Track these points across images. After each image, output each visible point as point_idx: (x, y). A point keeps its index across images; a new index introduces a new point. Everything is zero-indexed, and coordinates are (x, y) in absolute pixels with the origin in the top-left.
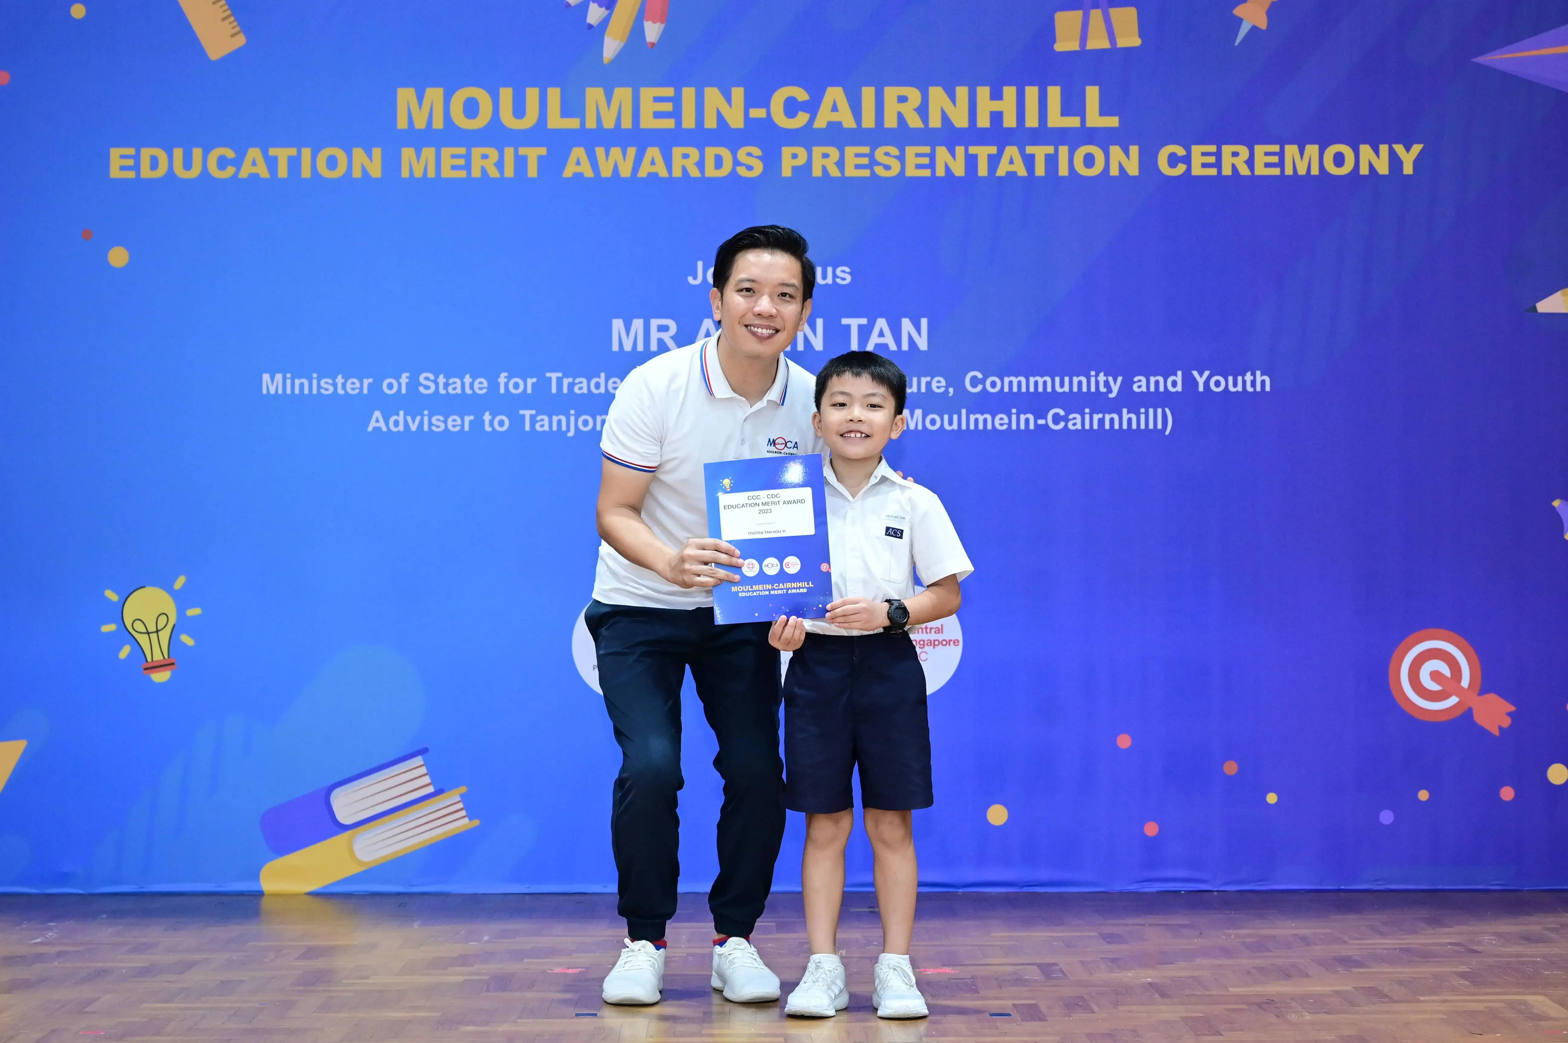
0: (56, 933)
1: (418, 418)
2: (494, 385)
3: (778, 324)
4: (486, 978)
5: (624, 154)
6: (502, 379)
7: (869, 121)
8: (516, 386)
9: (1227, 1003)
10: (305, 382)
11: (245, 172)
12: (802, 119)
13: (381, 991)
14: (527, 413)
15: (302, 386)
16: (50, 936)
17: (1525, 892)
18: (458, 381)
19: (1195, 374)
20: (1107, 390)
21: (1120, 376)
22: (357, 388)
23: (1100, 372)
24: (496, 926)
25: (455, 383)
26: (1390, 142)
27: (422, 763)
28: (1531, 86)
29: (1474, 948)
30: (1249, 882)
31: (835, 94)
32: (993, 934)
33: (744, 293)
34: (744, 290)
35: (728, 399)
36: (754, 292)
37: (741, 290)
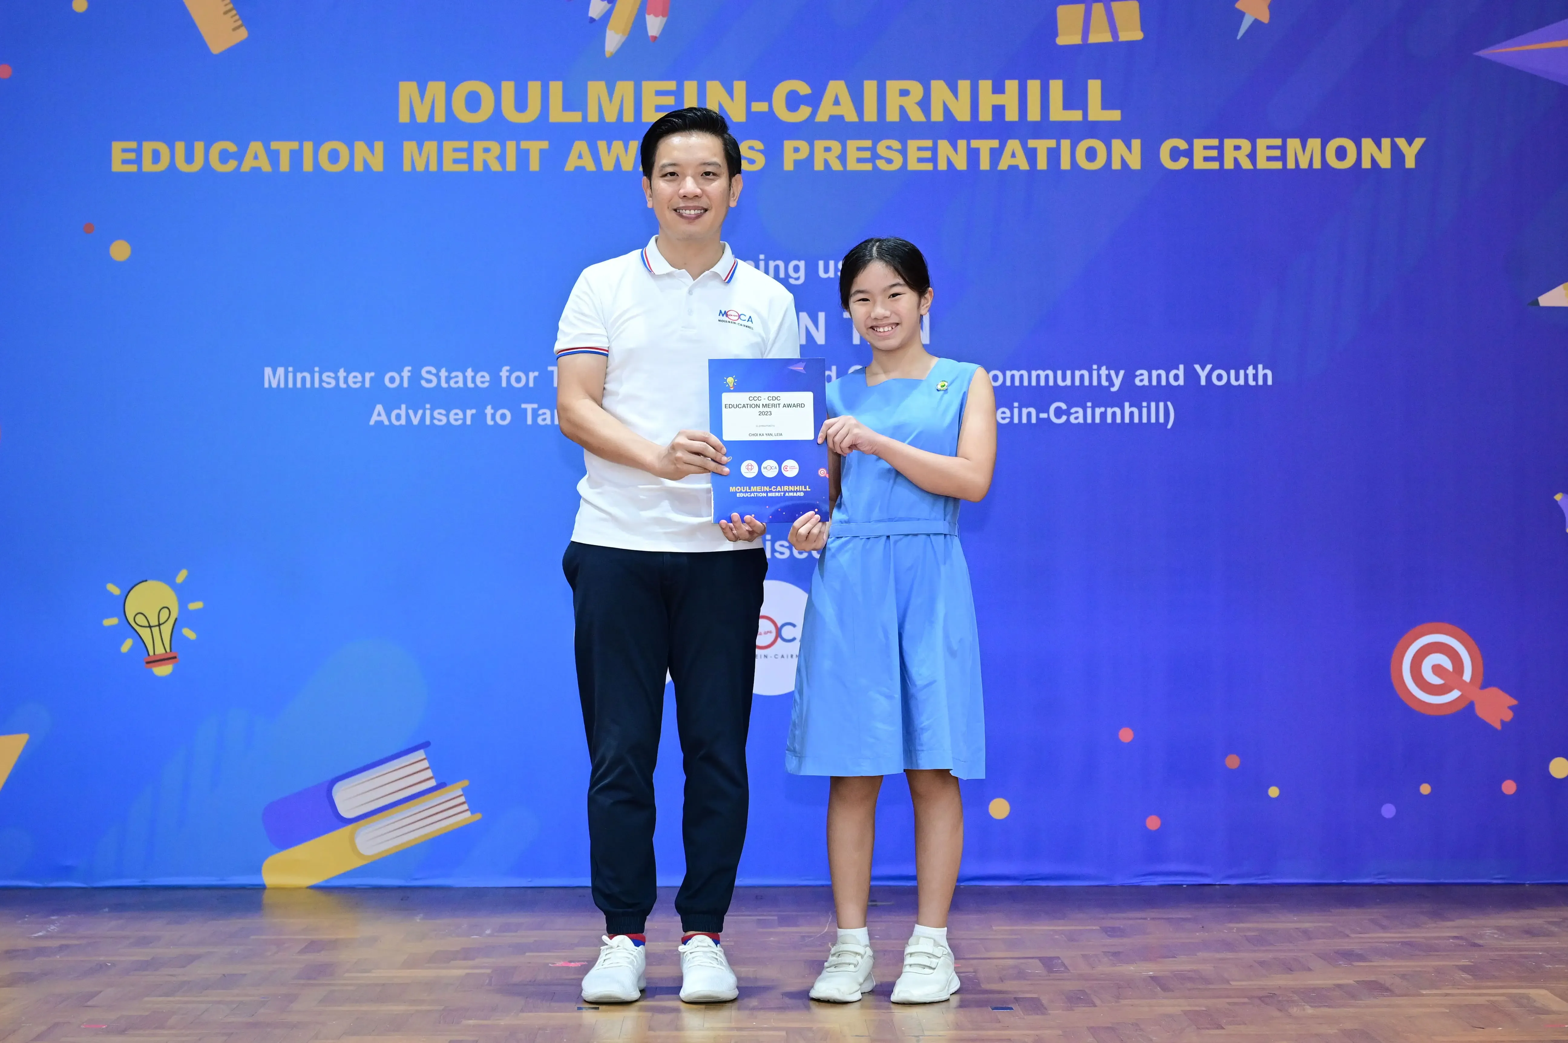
0: (58, 926)
1: (420, 412)
2: (496, 379)
4: (489, 971)
5: (626, 147)
6: (504, 373)
7: (871, 115)
8: (518, 379)
9: (1229, 997)
10: (307, 375)
11: (248, 165)
12: (804, 112)
13: (384, 985)
14: (529, 407)
15: (304, 379)
16: (52, 929)
17: (1527, 885)
18: (460, 374)
19: (1197, 367)
20: (1109, 384)
21: (1122, 369)
22: (359, 382)
23: (1102, 366)
24: (499, 920)
25: (457, 377)
26: (1392, 136)
27: (424, 756)
28: (1534, 79)
29: (1476, 942)
30: (1249, 875)
31: (837, 88)
32: (995, 928)
33: (669, 177)
34: (669, 175)
35: (669, 275)
36: (678, 175)
37: (665, 175)
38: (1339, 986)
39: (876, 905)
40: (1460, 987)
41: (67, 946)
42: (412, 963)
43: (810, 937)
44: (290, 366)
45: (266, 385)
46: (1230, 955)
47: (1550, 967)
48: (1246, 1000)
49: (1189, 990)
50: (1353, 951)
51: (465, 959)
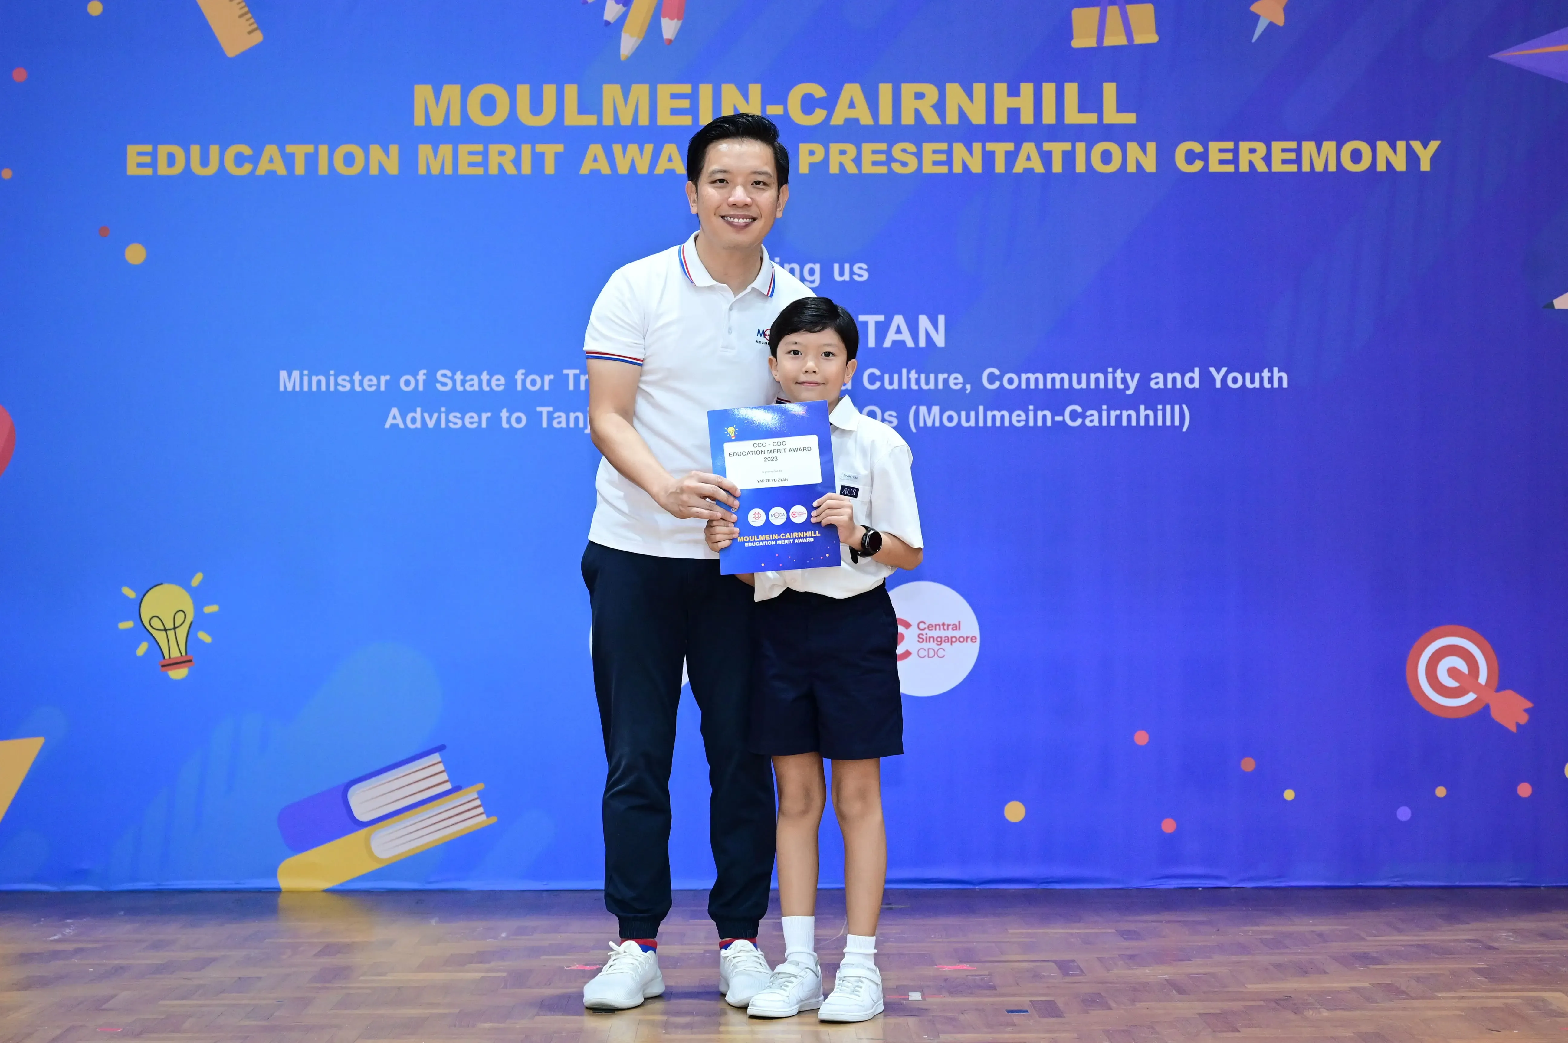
0: (73, 930)
1: (435, 415)
2: (511, 382)
3: (753, 212)
4: (504, 974)
5: (641, 150)
6: (519, 376)
7: (886, 118)
8: (533, 383)
9: (1243, 999)
10: (323, 379)
11: (263, 168)
12: (819, 115)
13: (399, 988)
14: (545, 410)
15: (319, 383)
16: (68, 933)
17: (1542, 888)
18: (475, 377)
19: (1212, 370)
20: (1124, 387)
21: (1138, 372)
22: (374, 385)
23: (1118, 369)
24: (514, 923)
25: (472, 380)
26: (1407, 139)
27: (440, 760)
28: (1547, 84)
29: (1491, 944)
30: (1265, 878)
31: (852, 91)
32: (1010, 931)
33: (718, 184)
34: (718, 182)
35: (710, 288)
36: (728, 183)
37: (714, 182)
38: (1353, 989)
39: (891, 909)
40: (1475, 990)
41: (81, 950)
42: (427, 966)
43: (826, 940)
44: (306, 369)
45: (282, 389)
46: (1244, 958)
47: (1565, 971)
48: (1262, 1003)
49: (1204, 992)
50: (1369, 954)
51: (481, 962)
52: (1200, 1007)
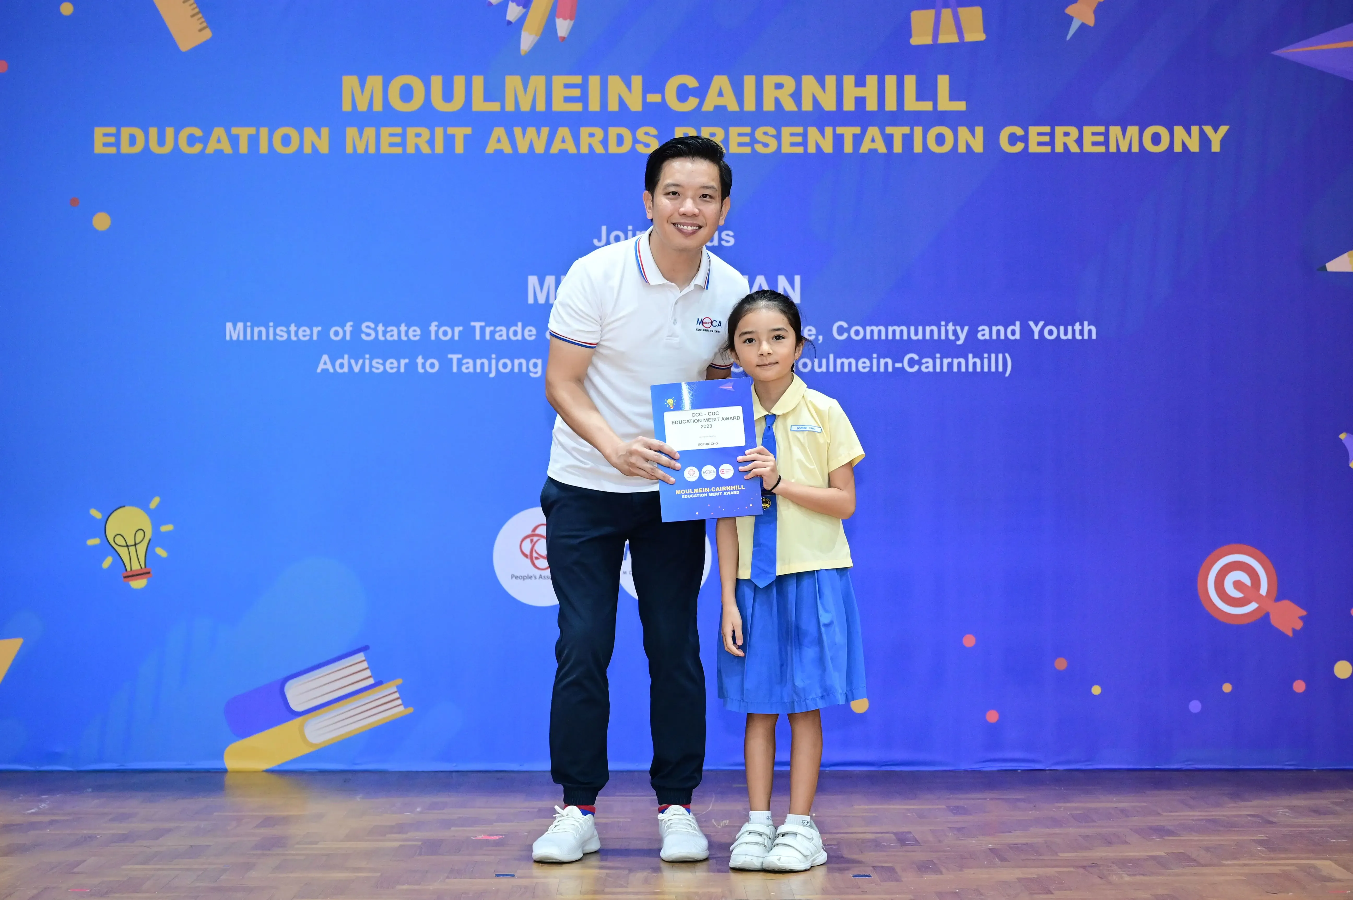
0: (48, 804)
1: (361, 362)
2: (426, 333)
3: (699, 221)
4: (419, 843)
5: (539, 132)
6: (433, 328)
7: (750, 105)
8: (445, 333)
9: (1058, 867)
10: (263, 330)
11: (212, 147)
12: (692, 103)
13: (328, 855)
14: (455, 357)
16: (43, 807)
17: (1315, 771)
18: (395, 329)
19: (1031, 324)
20: (955, 338)
21: (967, 325)
22: (308, 335)
23: (950, 322)
24: (428, 799)
25: (392, 331)
26: (1200, 124)
27: (364, 658)
28: (1322, 75)
29: (1270, 819)
30: (1077, 762)
31: (721, 82)
32: (856, 807)
33: (671, 196)
34: (671, 194)
35: (661, 286)
36: (679, 195)
37: (668, 194)
38: (1151, 857)
40: (1256, 858)
41: (56, 821)
42: (353, 836)
45: (228, 338)
46: (1058, 830)
47: (1334, 842)
48: (1072, 869)
49: (1023, 860)
50: (1164, 827)
51: (399, 833)
52: (1019, 873)
